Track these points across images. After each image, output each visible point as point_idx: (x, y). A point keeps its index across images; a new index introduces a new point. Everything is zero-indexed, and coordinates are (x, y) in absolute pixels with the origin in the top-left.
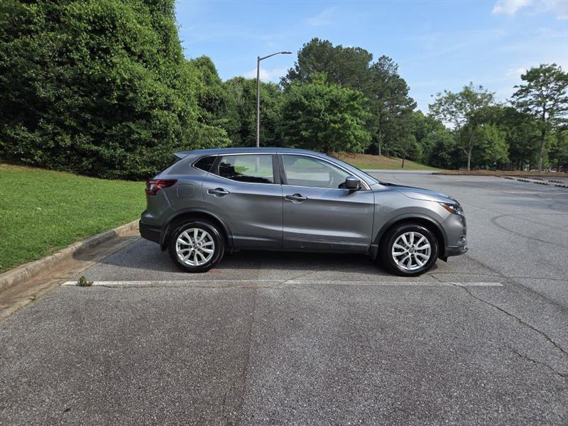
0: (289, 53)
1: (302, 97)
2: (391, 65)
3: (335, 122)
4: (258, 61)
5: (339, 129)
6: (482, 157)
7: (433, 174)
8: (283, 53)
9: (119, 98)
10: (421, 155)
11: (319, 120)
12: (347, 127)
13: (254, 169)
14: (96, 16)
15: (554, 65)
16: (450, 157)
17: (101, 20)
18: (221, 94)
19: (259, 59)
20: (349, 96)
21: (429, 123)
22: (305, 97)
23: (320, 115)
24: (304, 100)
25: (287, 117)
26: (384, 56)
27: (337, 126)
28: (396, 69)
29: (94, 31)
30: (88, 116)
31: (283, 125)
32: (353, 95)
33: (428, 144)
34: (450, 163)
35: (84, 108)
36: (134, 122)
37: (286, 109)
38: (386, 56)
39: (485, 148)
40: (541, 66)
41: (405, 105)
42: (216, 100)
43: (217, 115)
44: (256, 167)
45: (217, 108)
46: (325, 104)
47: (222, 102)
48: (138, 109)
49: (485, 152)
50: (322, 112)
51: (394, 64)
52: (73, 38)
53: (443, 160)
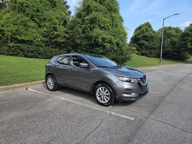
0: (178, 14)
4: (164, 20)
8: (175, 15)
9: (94, 41)
13: (159, 62)
14: (92, 19)
17: (93, 19)
18: (152, 34)
19: (164, 19)
25: (182, 40)
29: (91, 23)
30: (88, 47)
31: (179, 44)
35: (87, 45)
36: (99, 48)
37: (181, 37)
42: (149, 37)
43: (149, 42)
44: (160, 61)
45: (150, 40)
47: (152, 37)
48: (100, 44)
52: (86, 26)
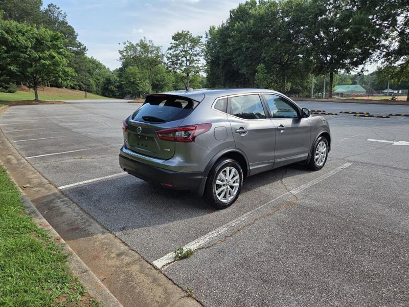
1: (4, 33)
2: (59, 13)
3: (44, 59)
5: (50, 65)
6: (138, 89)
7: (129, 102)
10: (94, 88)
11: (26, 56)
12: (56, 64)
15: (188, 32)
16: (117, 89)
20: (51, 36)
21: (93, 63)
22: (7, 32)
23: (26, 52)
24: (6, 36)
26: (52, 4)
27: (48, 62)
28: (65, 17)
32: (55, 36)
33: (98, 80)
34: (118, 94)
38: (54, 5)
39: (138, 83)
40: (183, 31)
41: (77, 48)
46: (31, 42)
49: (138, 86)
50: (29, 49)
51: (63, 13)
53: (112, 92)
